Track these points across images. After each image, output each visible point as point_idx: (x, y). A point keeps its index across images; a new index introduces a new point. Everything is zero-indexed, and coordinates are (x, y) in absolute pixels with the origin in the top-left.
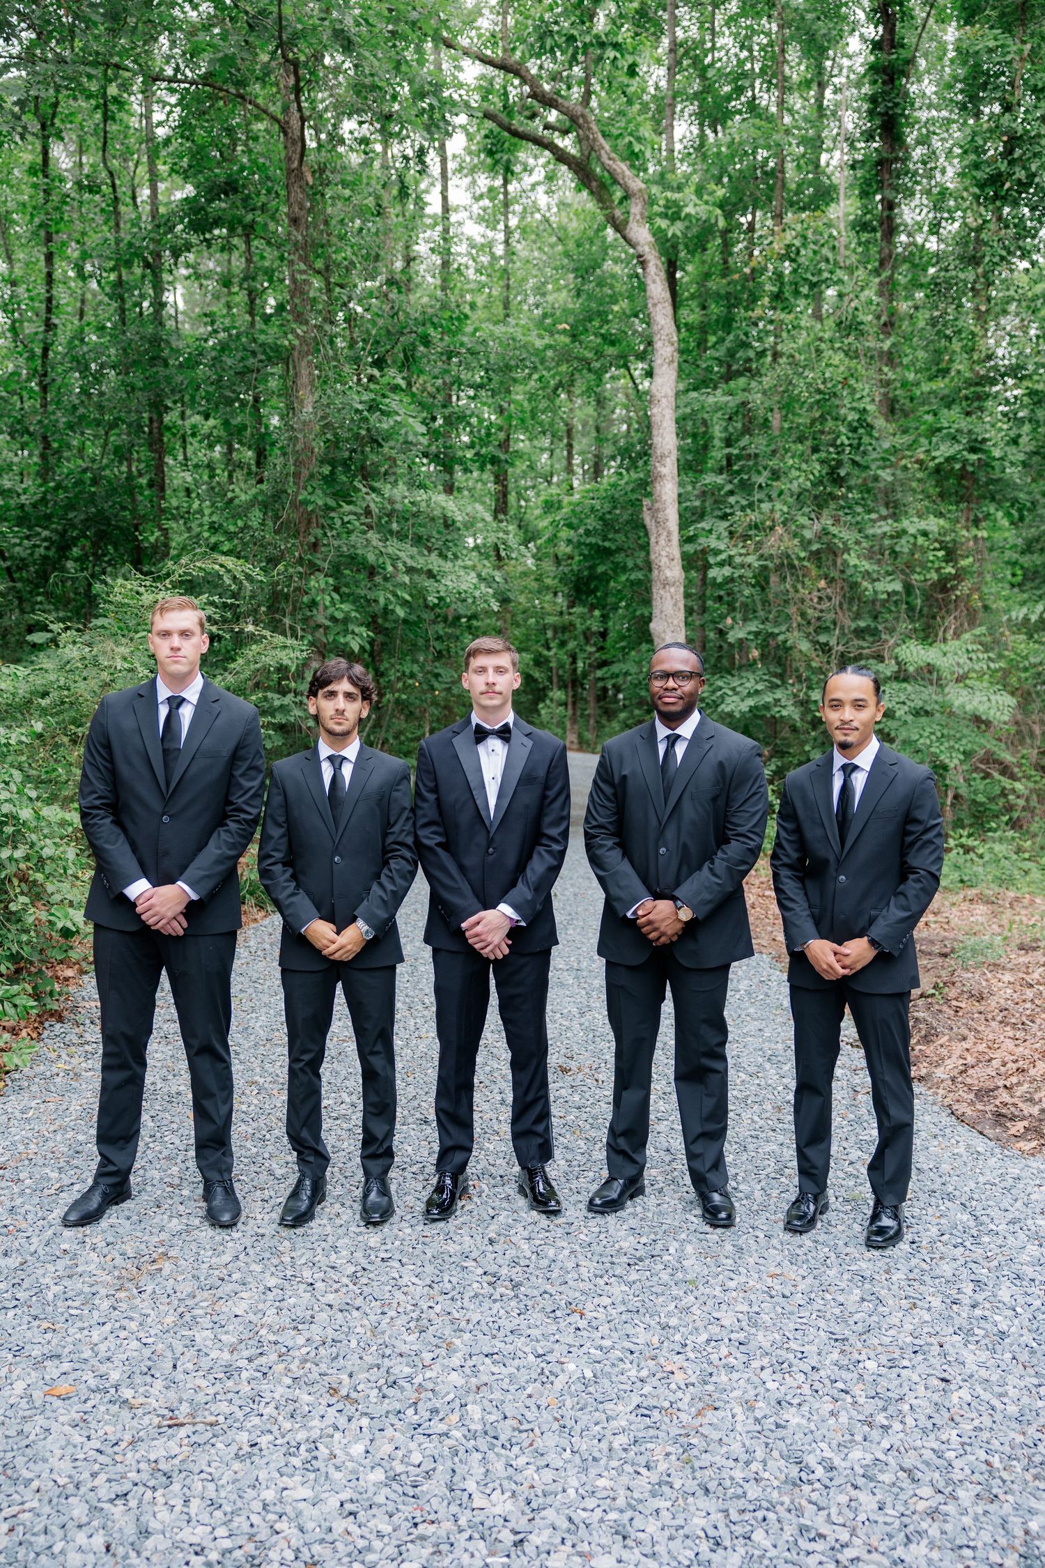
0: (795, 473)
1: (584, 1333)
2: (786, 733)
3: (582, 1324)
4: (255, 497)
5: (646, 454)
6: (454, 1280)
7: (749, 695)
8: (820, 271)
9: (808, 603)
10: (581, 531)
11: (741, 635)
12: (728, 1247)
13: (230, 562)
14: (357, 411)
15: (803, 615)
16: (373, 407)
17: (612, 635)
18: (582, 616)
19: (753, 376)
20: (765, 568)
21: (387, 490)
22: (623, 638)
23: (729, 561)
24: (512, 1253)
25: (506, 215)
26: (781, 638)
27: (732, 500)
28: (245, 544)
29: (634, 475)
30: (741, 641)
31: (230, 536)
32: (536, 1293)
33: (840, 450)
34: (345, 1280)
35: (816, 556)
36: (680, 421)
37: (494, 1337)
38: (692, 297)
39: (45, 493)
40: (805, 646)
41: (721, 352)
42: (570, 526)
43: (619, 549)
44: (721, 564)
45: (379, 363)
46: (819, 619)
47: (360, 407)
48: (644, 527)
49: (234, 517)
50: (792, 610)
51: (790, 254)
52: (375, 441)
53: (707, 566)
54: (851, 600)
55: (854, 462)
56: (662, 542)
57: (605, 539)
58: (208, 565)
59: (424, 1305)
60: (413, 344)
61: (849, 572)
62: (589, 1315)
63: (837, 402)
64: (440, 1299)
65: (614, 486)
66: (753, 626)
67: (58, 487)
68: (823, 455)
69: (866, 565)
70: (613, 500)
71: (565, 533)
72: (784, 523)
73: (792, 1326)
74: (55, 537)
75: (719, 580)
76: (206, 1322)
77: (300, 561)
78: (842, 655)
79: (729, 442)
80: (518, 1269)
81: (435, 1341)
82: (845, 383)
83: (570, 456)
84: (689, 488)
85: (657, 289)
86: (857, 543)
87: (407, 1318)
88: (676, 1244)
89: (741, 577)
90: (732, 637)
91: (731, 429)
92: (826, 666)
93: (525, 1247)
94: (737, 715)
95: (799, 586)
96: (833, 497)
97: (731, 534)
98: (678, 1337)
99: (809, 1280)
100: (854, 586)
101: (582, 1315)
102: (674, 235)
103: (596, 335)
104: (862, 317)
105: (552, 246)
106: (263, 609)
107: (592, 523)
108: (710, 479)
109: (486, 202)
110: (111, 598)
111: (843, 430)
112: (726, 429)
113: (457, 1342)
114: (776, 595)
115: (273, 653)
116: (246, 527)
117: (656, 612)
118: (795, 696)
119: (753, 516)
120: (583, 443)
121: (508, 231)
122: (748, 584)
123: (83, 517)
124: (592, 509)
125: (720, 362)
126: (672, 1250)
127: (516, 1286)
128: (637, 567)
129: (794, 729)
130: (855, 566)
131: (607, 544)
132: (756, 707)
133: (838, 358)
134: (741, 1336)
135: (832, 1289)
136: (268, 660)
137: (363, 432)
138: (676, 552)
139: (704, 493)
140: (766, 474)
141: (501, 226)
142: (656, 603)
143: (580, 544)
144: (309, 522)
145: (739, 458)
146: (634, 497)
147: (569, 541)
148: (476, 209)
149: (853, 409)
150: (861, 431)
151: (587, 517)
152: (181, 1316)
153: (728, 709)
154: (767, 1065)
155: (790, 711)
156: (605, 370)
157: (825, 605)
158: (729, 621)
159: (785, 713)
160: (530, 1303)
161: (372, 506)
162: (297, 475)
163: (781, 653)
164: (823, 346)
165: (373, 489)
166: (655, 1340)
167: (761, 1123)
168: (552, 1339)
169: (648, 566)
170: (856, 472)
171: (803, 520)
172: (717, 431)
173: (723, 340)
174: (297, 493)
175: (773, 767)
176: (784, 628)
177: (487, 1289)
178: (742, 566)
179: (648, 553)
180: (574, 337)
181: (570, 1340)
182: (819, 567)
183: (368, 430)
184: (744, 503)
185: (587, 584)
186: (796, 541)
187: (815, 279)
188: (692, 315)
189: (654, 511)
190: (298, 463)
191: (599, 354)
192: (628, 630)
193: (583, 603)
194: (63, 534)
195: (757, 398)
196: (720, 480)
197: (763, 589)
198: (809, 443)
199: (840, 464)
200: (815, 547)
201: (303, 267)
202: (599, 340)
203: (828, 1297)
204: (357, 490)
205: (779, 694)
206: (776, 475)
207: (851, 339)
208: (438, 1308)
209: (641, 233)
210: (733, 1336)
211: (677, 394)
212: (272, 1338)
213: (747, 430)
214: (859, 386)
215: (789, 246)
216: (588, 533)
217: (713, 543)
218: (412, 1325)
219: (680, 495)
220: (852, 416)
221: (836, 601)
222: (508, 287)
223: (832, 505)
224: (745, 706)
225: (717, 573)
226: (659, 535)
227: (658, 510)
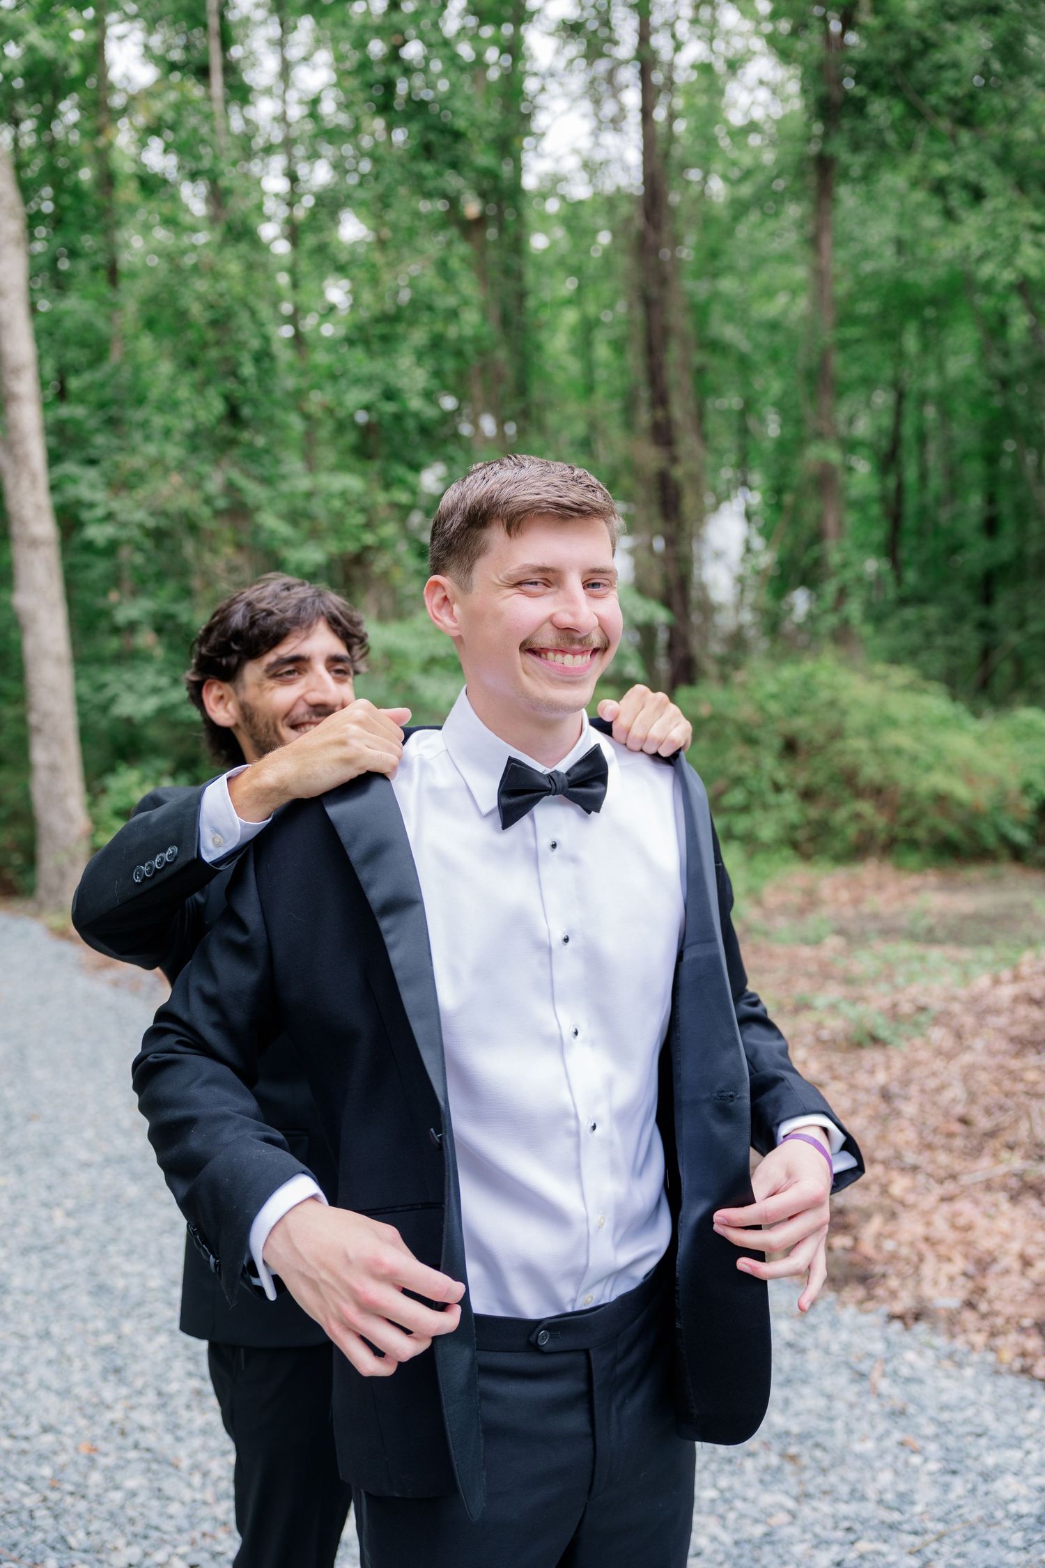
7: (150, 692)
9: (216, 574)
11: (134, 613)
23: (109, 517)
26: (181, 619)
27: (97, 439)
30: (133, 623)
44: (98, 521)
50: (195, 582)
53: (77, 525)
61: (264, 537)
66: (148, 603)
69: (284, 529)
72: (179, 471)
75: (99, 542)
89: (127, 539)
90: (119, 617)
94: (138, 720)
95: (204, 552)
97: (109, 483)
100: (271, 555)
108: (69, 410)
117: (19, 581)
119: (135, 462)
122: (137, 549)
130: (272, 530)
132: (163, 708)
138: (45, 500)
142: (19, 568)
153: (123, 712)
157: (238, 577)
158: (114, 597)
171: (202, 469)
178: (126, 524)
189: (11, 448)
217: (85, 493)
224: (148, 706)
225: (97, 533)
226: (18, 476)
227: (13, 443)
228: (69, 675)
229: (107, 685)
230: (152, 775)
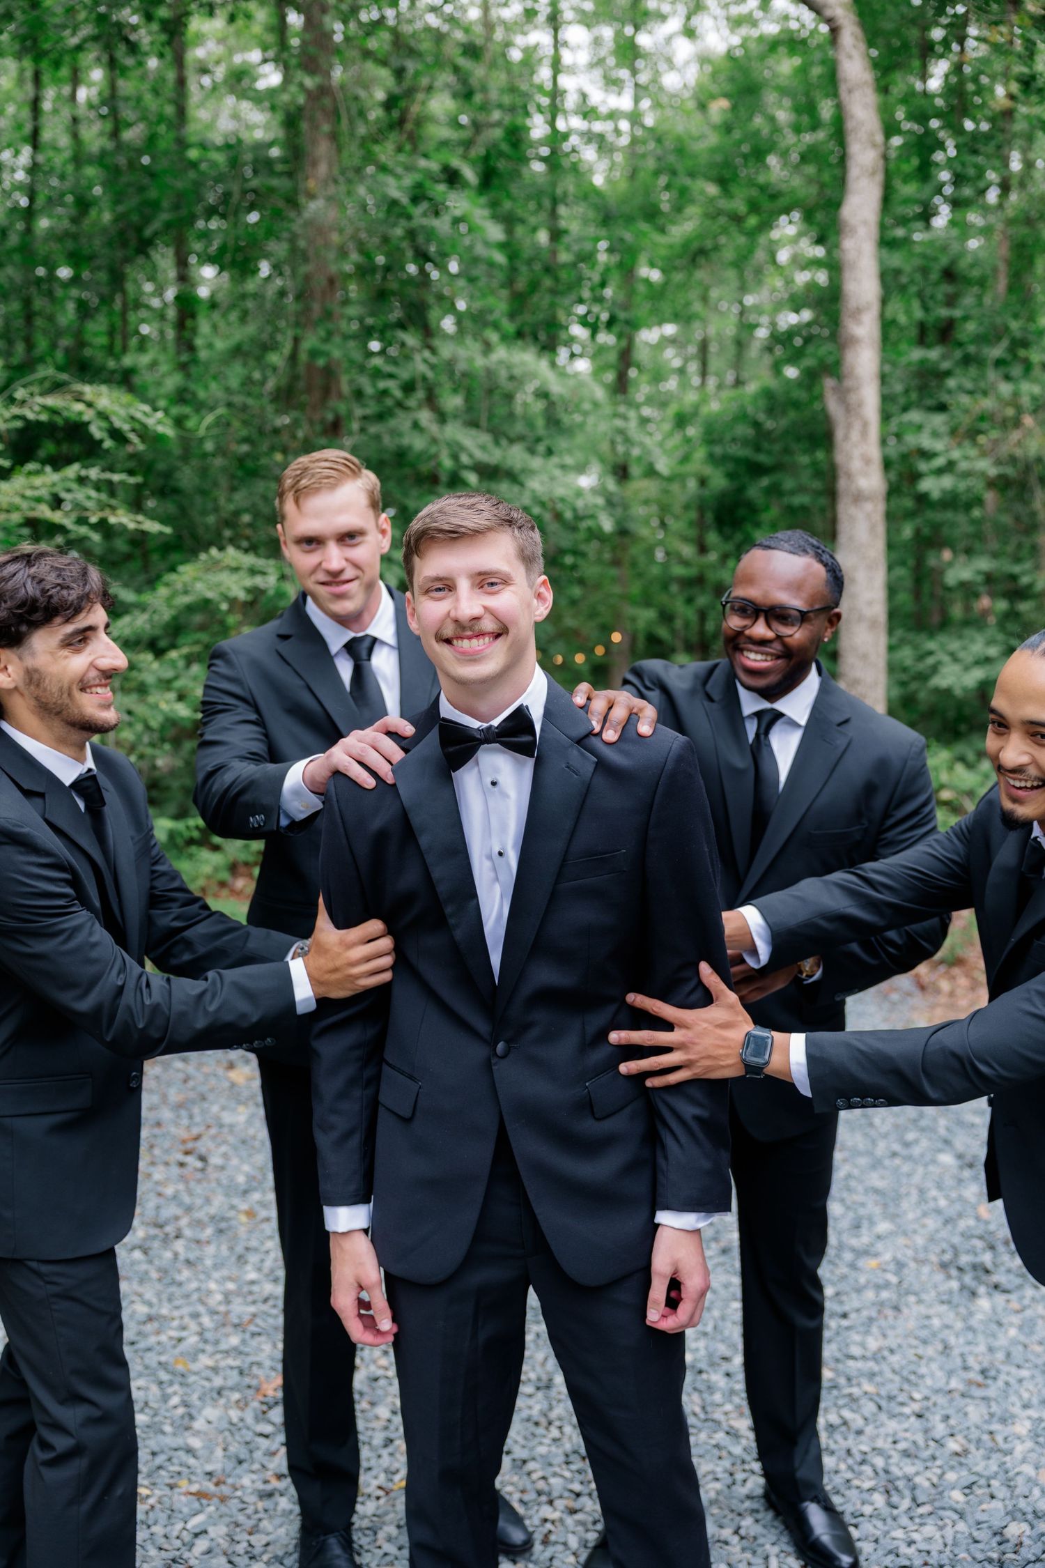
7: (977, 663)
11: (965, 575)
13: (106, 398)
23: (950, 467)
26: (1024, 580)
27: (951, 382)
30: (963, 585)
44: (940, 472)
53: (917, 475)
56: (855, 435)
57: (758, 449)
58: (63, 403)
66: (984, 564)
72: (1035, 411)
75: (936, 495)
85: (854, 68)
89: (966, 491)
90: (951, 578)
94: (958, 693)
97: (953, 432)
108: (916, 354)
117: (842, 539)
119: (986, 404)
131: (761, 458)
138: (875, 452)
140: (1005, 343)
142: (844, 526)
153: (943, 684)
158: (946, 555)
176: (1028, 565)
178: (967, 474)
179: (832, 456)
184: (971, 385)
189: (843, 394)
196: (934, 355)
206: (1020, 342)
211: (882, 227)
217: (926, 442)
219: (882, 375)
224: (971, 679)
225: (931, 486)
226: (849, 426)
227: (848, 390)
228: (882, 640)
229: (930, 653)
230: (971, 756)
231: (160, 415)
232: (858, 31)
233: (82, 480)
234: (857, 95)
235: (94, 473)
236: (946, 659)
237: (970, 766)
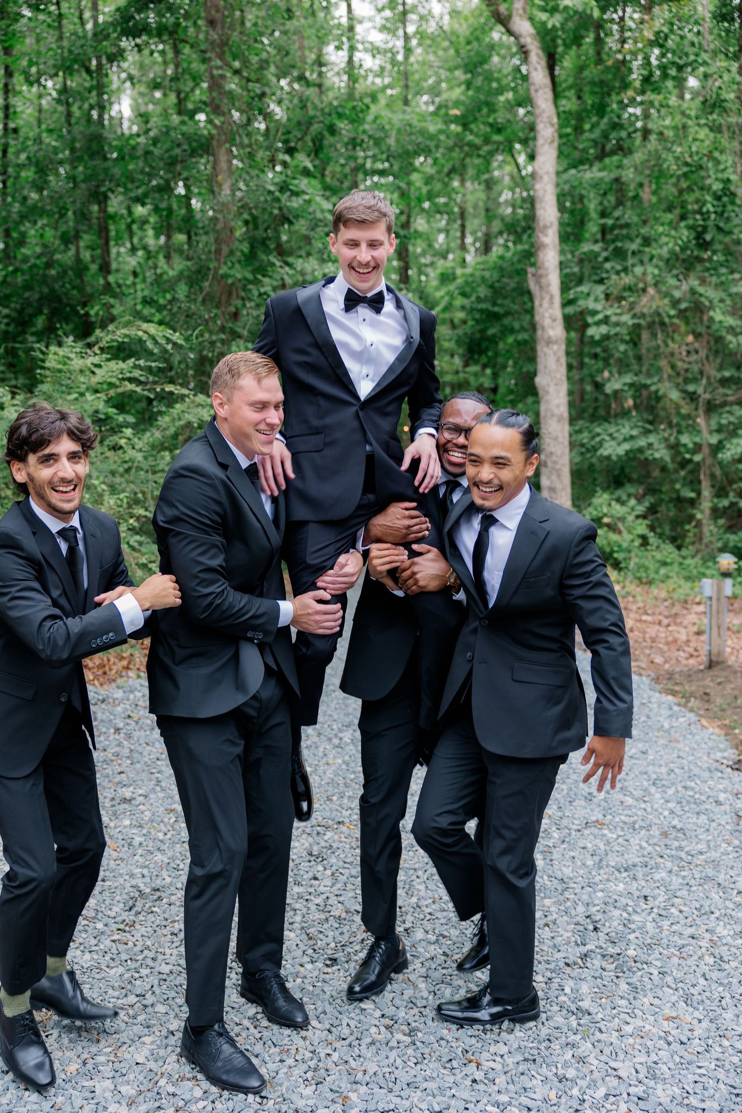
0: (664, 239)
1: (481, 1087)
2: (656, 473)
3: (479, 1075)
4: (181, 273)
5: (530, 228)
6: (353, 1024)
7: (625, 440)
8: (687, 55)
9: (677, 356)
10: (473, 298)
11: (617, 386)
12: (624, 986)
13: (152, 328)
14: (270, 192)
15: (673, 367)
16: (284, 187)
17: (502, 390)
18: (476, 375)
19: (625, 156)
20: (637, 326)
21: (299, 264)
22: (511, 392)
23: (606, 321)
24: (408, 993)
25: (404, 22)
26: (653, 388)
27: (608, 266)
28: (173, 315)
29: (520, 247)
30: (616, 393)
31: (160, 309)
32: (432, 1039)
33: (705, 216)
34: (246, 1023)
35: (682, 314)
36: (561, 198)
37: (391, 1090)
38: (570, 88)
39: (5, 276)
40: (675, 395)
41: (596, 134)
42: (464, 294)
43: (507, 313)
44: (598, 323)
45: (291, 151)
46: (687, 370)
47: (272, 188)
48: (529, 293)
49: (165, 291)
50: (663, 363)
51: (659, 41)
52: (285, 218)
53: (586, 326)
54: (717, 352)
55: (719, 229)
56: (546, 304)
57: (494, 304)
58: (133, 332)
59: (322, 1051)
60: (320, 133)
61: (715, 327)
62: (487, 1065)
63: (703, 173)
64: (338, 1045)
65: (502, 258)
66: (628, 378)
67: (16, 270)
68: (691, 222)
69: (730, 321)
70: (501, 269)
71: (459, 301)
72: (656, 285)
73: (692, 1078)
74: (14, 314)
75: (597, 337)
76: (107, 1070)
77: (223, 329)
78: (709, 402)
79: (603, 214)
80: (416, 1011)
81: (331, 1096)
82: (710, 155)
83: (463, 236)
84: (569, 256)
85: (539, 76)
86: (722, 301)
87: (305, 1067)
88: (571, 983)
89: (616, 334)
90: (609, 388)
91: (606, 203)
92: (694, 413)
93: (422, 986)
94: (614, 458)
95: (669, 342)
96: (700, 260)
97: (607, 296)
98: (575, 1092)
99: (705, 1024)
100: (719, 340)
101: (478, 1065)
102: (554, 26)
103: (484, 123)
104: (725, 95)
105: (445, 50)
106: (191, 372)
107: (483, 291)
108: (586, 247)
109: (388, 13)
110: (47, 364)
111: (708, 198)
112: (601, 203)
113: (353, 1096)
114: (648, 350)
115: (197, 410)
116: (174, 300)
117: (540, 367)
118: (666, 440)
119: (627, 280)
120: (475, 224)
121: (407, 38)
122: (623, 341)
123: (37, 296)
124: (483, 279)
125: (595, 142)
126: (568, 990)
127: (411, 1033)
128: (523, 329)
129: (664, 469)
130: (721, 322)
131: (496, 309)
132: (631, 451)
133: (703, 133)
134: (639, 1090)
135: (729, 1034)
136: (188, 417)
137: (276, 212)
139: (581, 261)
140: (639, 241)
141: (401, 32)
142: (541, 359)
143: (472, 310)
144: (230, 294)
145: (613, 228)
146: (519, 266)
147: (463, 308)
148: (379, 21)
149: (717, 179)
150: (725, 199)
151: (478, 286)
152: (85, 1063)
153: (606, 453)
154: (653, 790)
155: (661, 453)
156: (492, 154)
157: (694, 357)
158: (606, 374)
159: (657, 455)
160: (427, 1051)
161: (286, 277)
162: (218, 252)
163: (653, 403)
164: (690, 123)
165: (287, 264)
166: (553, 1095)
167: (650, 849)
168: (449, 1093)
169: (533, 327)
170: (720, 237)
171: (672, 282)
172: (592, 206)
173: (598, 124)
174: (219, 268)
175: (647, 504)
176: (655, 379)
177: (385, 1034)
178: (617, 324)
179: (533, 316)
180: (465, 126)
181: (466, 1095)
182: (687, 324)
183: (280, 209)
184: (619, 268)
185: (479, 345)
186: (667, 301)
187: (681, 62)
188: (570, 104)
189: (538, 277)
190: (218, 241)
191: (487, 141)
192: (516, 384)
193: (476, 362)
194: (21, 312)
195: (629, 175)
196: (597, 248)
197: (635, 344)
198: (677, 211)
199: (705, 229)
200: (683, 306)
201: (219, 63)
202: (488, 129)
203: (726, 1043)
204: (273, 264)
205: (652, 439)
206: (647, 241)
207: (715, 116)
208: (335, 1056)
209: (524, 27)
210: (632, 1090)
211: (558, 173)
212: (171, 1089)
213: (620, 203)
214: (722, 158)
215: (658, 33)
216: (479, 300)
217: (591, 304)
218: (310, 1075)
219: (561, 263)
220: (717, 186)
221: (703, 353)
222: (406, 87)
223: (699, 267)
224: (622, 449)
225: (595, 332)
226: (542, 299)
227: (541, 276)
228: (567, 428)
229: (599, 435)
230: (624, 497)
231: (177, 334)
232: (540, 53)
233: (136, 367)
234: (541, 92)
235: (142, 362)
236: (607, 438)
237: (622, 503)
